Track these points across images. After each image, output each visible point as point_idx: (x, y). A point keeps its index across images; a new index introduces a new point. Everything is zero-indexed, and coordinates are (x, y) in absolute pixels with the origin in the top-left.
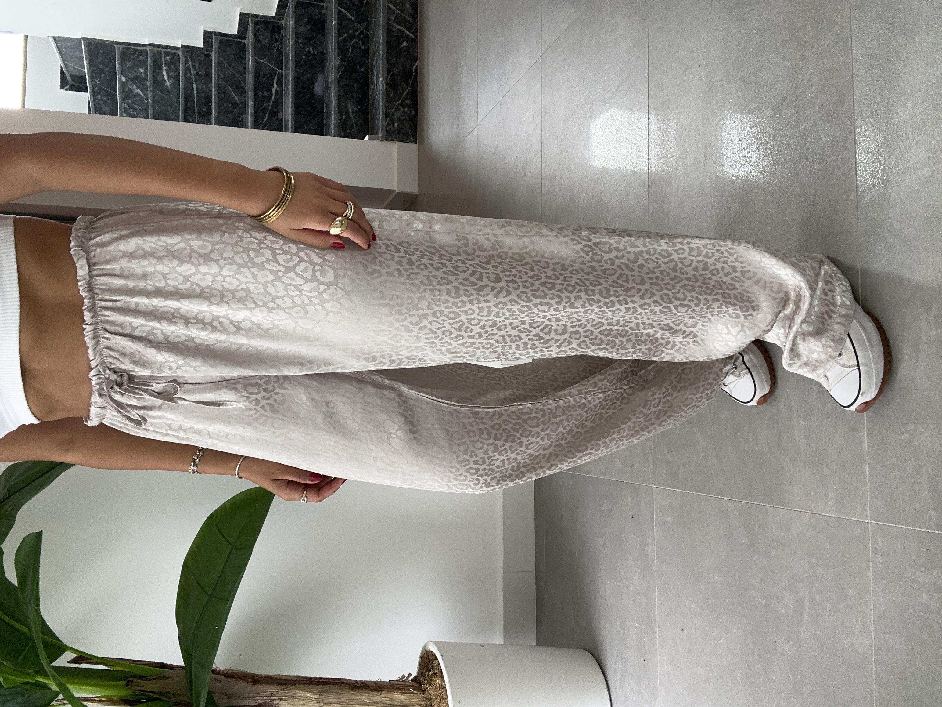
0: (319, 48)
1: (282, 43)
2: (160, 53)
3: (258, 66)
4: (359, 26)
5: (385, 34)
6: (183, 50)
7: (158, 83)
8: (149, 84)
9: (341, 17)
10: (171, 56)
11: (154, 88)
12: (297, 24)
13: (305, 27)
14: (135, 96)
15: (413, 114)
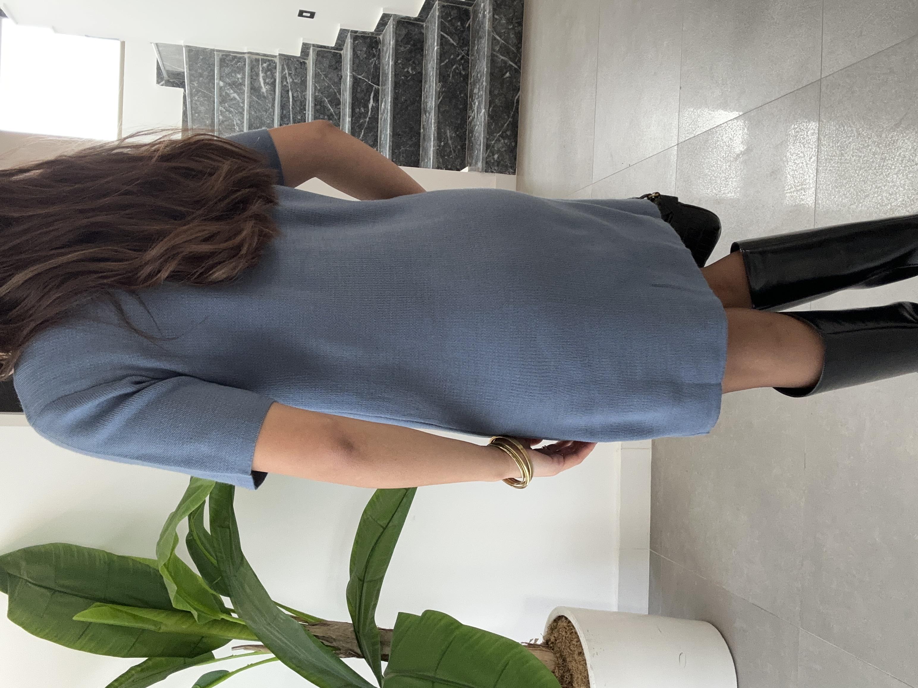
0: (417, 68)
1: (379, 58)
2: (257, 60)
3: (356, 82)
4: (460, 51)
5: (489, 65)
6: (280, 58)
7: (255, 89)
8: (246, 89)
9: (443, 42)
10: (268, 63)
11: (251, 94)
12: (397, 44)
13: (405, 48)
14: (232, 99)
15: (513, 145)
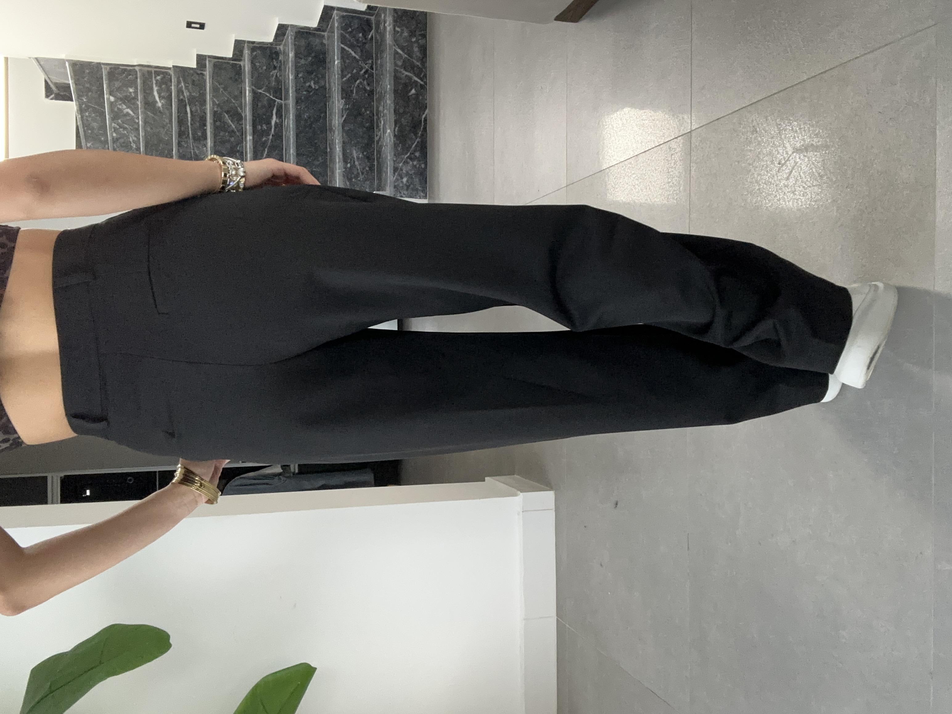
1: (280, 70)
2: (150, 73)
3: (256, 97)
4: (363, 65)
5: (392, 82)
6: (175, 71)
7: (149, 104)
8: (139, 103)
9: (344, 55)
10: (162, 75)
11: (145, 109)
12: (297, 55)
13: (306, 60)
14: (125, 115)
15: (423, 167)
